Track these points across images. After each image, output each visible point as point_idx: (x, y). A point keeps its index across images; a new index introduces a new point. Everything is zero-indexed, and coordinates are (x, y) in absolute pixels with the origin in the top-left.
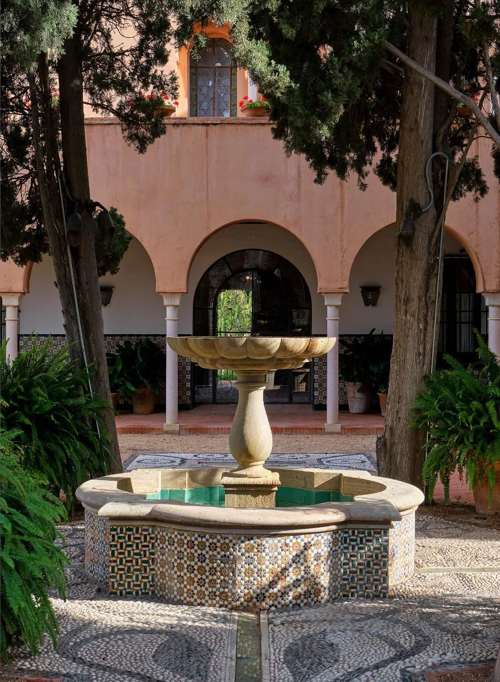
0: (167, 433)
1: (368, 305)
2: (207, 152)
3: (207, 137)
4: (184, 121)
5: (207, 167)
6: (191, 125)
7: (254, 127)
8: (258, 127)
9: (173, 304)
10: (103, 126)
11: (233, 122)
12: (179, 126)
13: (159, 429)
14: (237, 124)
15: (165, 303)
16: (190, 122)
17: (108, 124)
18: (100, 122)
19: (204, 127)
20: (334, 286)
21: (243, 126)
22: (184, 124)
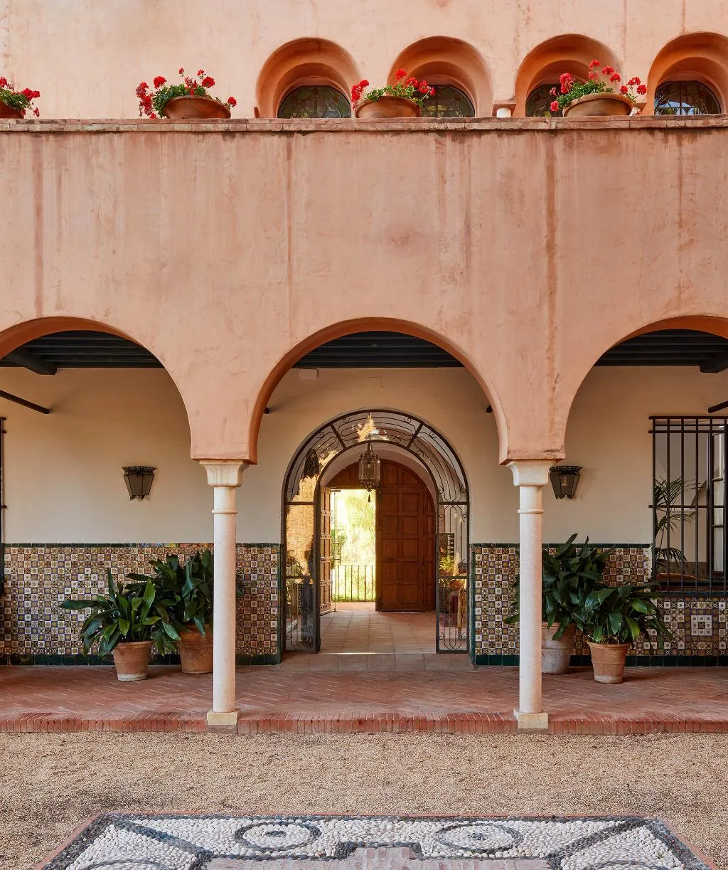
0: (214, 729)
1: (562, 497)
2: (289, 187)
3: (289, 157)
4: (243, 127)
5: (290, 217)
6: (257, 136)
7: (380, 137)
8: (387, 137)
9: (225, 482)
10: (88, 136)
11: (340, 127)
12: (234, 136)
13: (198, 723)
14: (347, 131)
15: (211, 481)
16: (255, 129)
17: (98, 132)
18: (79, 127)
19: (284, 138)
20: (535, 447)
21: (359, 137)
22: (245, 133)
